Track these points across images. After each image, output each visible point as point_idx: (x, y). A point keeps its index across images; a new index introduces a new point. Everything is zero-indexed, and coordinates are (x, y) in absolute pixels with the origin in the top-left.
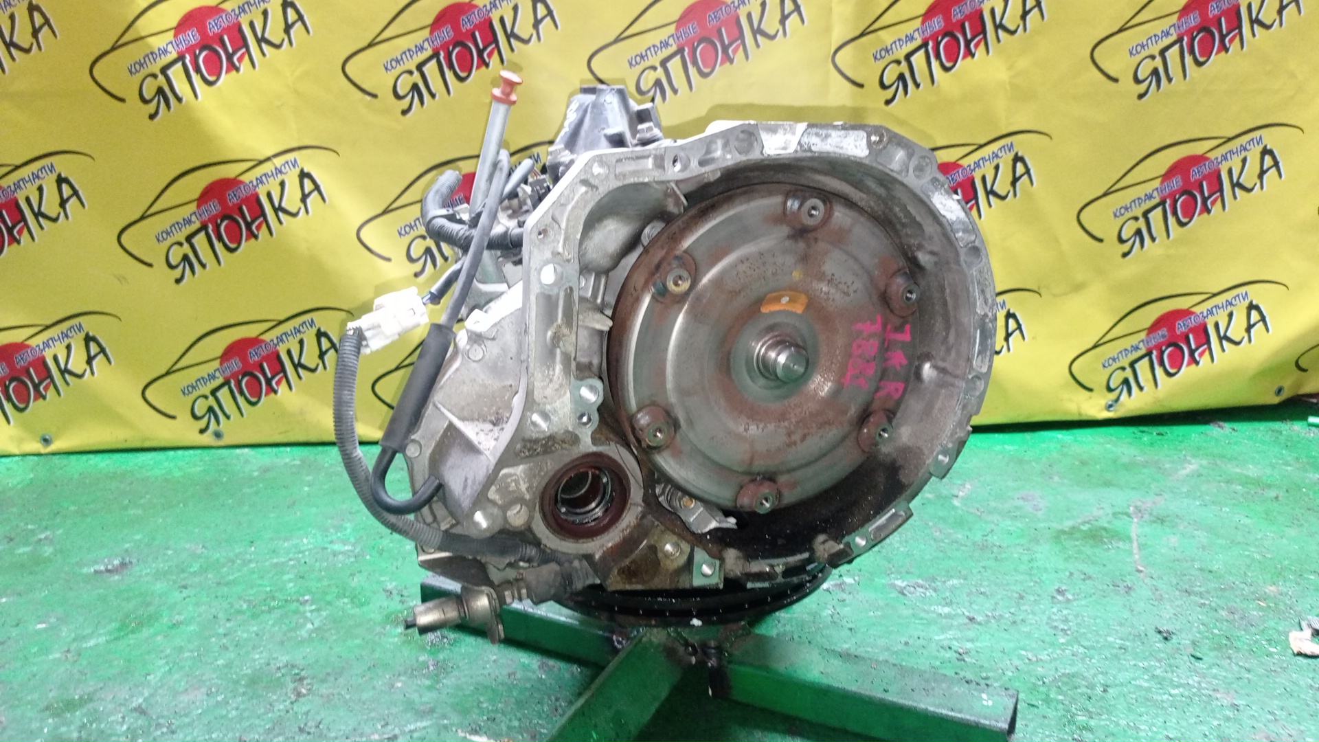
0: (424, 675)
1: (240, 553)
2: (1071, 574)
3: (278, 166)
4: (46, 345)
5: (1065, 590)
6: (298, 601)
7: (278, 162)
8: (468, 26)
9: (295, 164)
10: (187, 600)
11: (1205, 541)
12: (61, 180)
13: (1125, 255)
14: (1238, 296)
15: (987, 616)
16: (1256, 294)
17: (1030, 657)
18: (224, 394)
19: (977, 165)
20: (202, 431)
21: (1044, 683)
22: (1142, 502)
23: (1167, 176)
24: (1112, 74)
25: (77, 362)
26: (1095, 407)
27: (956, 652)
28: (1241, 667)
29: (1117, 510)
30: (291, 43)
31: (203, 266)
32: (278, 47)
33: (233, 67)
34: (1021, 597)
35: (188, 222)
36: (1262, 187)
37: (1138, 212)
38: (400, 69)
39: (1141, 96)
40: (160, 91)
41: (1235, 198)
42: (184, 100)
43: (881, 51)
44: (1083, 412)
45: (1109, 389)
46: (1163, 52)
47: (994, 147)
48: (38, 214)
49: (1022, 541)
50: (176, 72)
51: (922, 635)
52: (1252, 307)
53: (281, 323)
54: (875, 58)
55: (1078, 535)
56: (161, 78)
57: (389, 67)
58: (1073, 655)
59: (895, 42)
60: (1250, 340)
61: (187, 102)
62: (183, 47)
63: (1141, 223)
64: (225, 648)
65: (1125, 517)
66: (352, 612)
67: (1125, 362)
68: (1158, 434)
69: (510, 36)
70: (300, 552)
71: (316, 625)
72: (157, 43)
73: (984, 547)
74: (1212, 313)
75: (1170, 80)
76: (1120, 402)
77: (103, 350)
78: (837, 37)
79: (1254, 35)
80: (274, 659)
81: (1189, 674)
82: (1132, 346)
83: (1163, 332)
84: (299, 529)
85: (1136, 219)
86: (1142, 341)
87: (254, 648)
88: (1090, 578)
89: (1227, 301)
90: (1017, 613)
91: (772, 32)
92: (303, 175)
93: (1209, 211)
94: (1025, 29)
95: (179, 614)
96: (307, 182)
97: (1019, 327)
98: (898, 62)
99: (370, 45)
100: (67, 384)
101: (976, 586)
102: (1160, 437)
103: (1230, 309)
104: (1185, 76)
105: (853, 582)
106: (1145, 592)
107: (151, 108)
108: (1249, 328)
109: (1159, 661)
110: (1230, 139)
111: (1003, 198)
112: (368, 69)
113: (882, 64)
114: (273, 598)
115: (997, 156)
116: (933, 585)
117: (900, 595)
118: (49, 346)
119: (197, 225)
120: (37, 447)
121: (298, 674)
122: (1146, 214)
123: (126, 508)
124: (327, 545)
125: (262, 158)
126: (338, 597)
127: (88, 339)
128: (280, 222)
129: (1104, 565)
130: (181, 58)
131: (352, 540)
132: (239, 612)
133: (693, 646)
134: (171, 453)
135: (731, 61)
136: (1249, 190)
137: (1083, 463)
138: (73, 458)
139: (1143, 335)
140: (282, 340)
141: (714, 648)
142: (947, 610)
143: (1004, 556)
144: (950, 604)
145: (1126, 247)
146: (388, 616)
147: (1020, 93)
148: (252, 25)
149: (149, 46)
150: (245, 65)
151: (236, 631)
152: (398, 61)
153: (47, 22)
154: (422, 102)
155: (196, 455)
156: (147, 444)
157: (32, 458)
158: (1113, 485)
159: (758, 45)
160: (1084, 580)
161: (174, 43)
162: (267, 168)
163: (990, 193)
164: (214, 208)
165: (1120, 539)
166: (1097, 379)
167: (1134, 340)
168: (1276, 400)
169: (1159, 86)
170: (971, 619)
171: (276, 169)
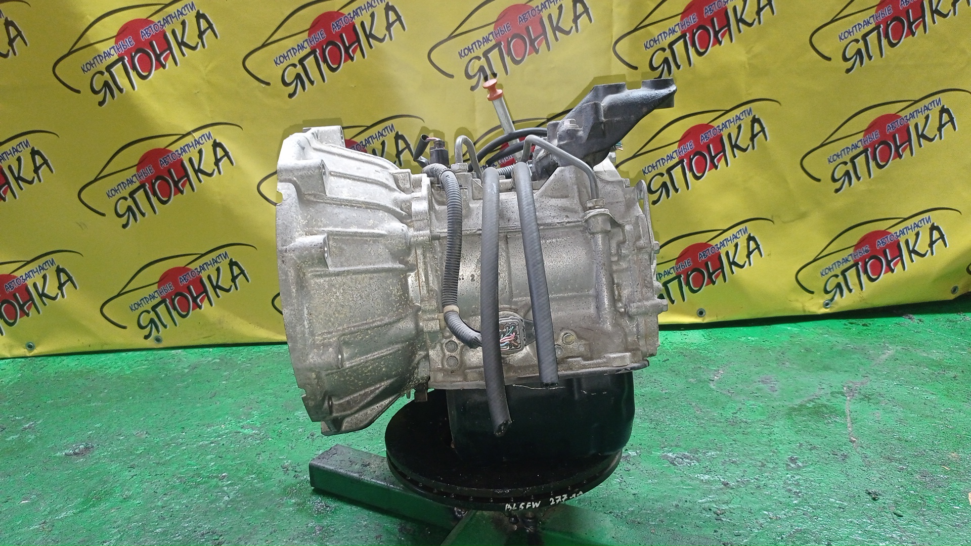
0: (312, 539)
1: (174, 437)
2: (801, 445)
3: (197, 139)
4: (28, 275)
5: (797, 459)
6: (217, 477)
7: (197, 135)
8: (337, 30)
9: (209, 137)
10: (135, 477)
11: (902, 415)
12: (34, 153)
13: (837, 191)
14: (923, 219)
15: (738, 481)
16: (936, 218)
17: (771, 516)
18: (161, 309)
19: (724, 125)
20: (146, 337)
21: (782, 538)
22: (853, 383)
23: (868, 130)
24: (826, 54)
25: (51, 288)
26: (815, 305)
27: (715, 513)
28: (933, 522)
29: (834, 390)
30: (204, 46)
31: (143, 214)
32: (194, 48)
33: (161, 65)
34: (763, 465)
35: (131, 182)
36: (941, 138)
37: (847, 158)
38: (286, 63)
39: (848, 71)
40: (106, 84)
41: (920, 146)
42: (124, 90)
43: (650, 41)
44: (807, 309)
45: (827, 292)
46: (864, 37)
47: (737, 112)
48: (18, 179)
49: (763, 418)
50: (118, 70)
51: (689, 498)
52: (934, 228)
53: (203, 255)
54: (646, 47)
55: (805, 412)
56: (106, 74)
57: (278, 62)
58: (804, 514)
59: (661, 34)
60: (932, 253)
61: (127, 92)
62: (122, 51)
63: (849, 166)
64: (162, 518)
65: (840, 395)
66: (258, 485)
67: (838, 271)
68: (864, 325)
69: (369, 36)
70: (219, 436)
71: (231, 498)
72: (103, 48)
73: (734, 423)
74: (903, 233)
75: (870, 57)
76: (834, 301)
77: (70, 279)
78: (617, 31)
79: (934, 22)
80: (199, 527)
81: (893, 528)
82: (843, 259)
83: (867, 247)
84: (218, 417)
85: (845, 163)
86: (851, 255)
87: (185, 517)
88: (815, 448)
89: (915, 224)
90: (761, 479)
91: (567, 29)
92: (216, 145)
93: (900, 156)
94: (760, 22)
95: (128, 490)
96: (219, 150)
97: (758, 247)
98: (664, 50)
99: (264, 46)
100: (45, 304)
101: (728, 456)
102: (865, 328)
103: (917, 229)
104: (882, 55)
105: (635, 454)
106: (858, 460)
107: (100, 97)
108: (932, 243)
109: (870, 519)
110: (916, 102)
111: (744, 150)
112: (262, 63)
113: (651, 51)
114: (199, 475)
115: (739, 119)
116: (696, 456)
117: (671, 465)
118: (29, 276)
119: (137, 184)
120: (23, 351)
121: (217, 539)
122: (852, 160)
123: (89, 401)
124: (240, 430)
125: (184, 133)
126: (248, 474)
127: (59, 271)
128: (200, 181)
129: (826, 437)
130: (121, 59)
131: (258, 425)
132: (173, 487)
133: (515, 517)
134: (124, 354)
135: (537, 51)
136: (931, 140)
137: (808, 350)
138: (51, 359)
139: (851, 251)
140: (204, 269)
141: (530, 519)
142: (707, 477)
143: (750, 430)
144: (708, 472)
145: (838, 185)
146: (285, 489)
147: (756, 71)
148: (174, 32)
149: (97, 50)
150: (169, 63)
151: (171, 504)
152: (284, 57)
153: (19, 34)
154: (304, 88)
155: (141, 356)
156: (106, 348)
157: (20, 360)
158: (831, 369)
159: (557, 39)
160: (811, 450)
161: (115, 48)
162: (188, 140)
163: (735, 146)
164: (149, 171)
165: (837, 415)
166: (817, 284)
167: (845, 254)
168: (952, 297)
169: (862, 63)
170: (726, 484)
171: (195, 140)
